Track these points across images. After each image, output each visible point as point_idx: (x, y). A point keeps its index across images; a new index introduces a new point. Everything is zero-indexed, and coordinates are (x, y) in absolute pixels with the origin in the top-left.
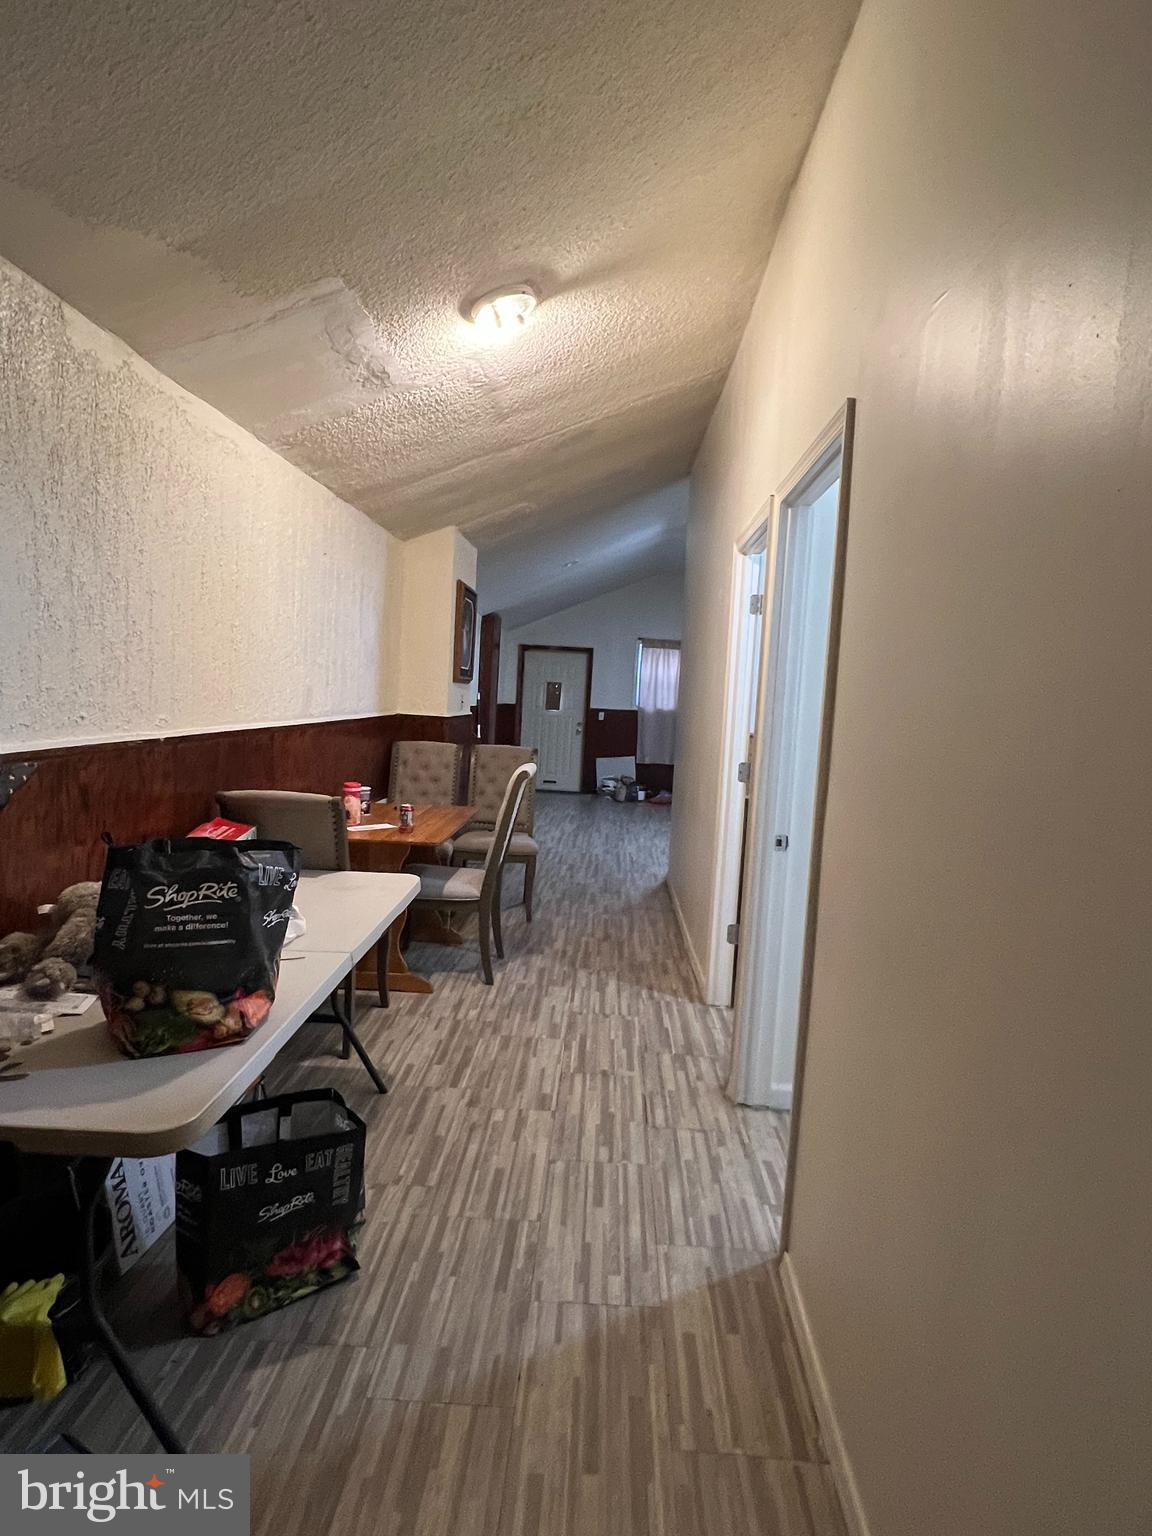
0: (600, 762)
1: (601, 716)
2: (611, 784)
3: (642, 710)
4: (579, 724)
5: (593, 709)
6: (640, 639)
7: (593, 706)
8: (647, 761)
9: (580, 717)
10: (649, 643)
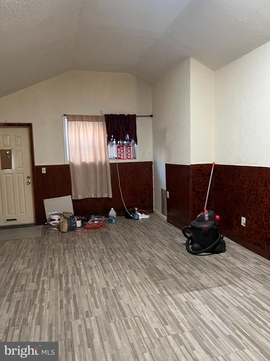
0: (47, 203)
1: (44, 171)
2: (56, 217)
3: (73, 164)
4: (28, 177)
5: (37, 166)
6: (65, 115)
7: (36, 164)
8: (80, 197)
9: (28, 172)
10: (72, 118)
